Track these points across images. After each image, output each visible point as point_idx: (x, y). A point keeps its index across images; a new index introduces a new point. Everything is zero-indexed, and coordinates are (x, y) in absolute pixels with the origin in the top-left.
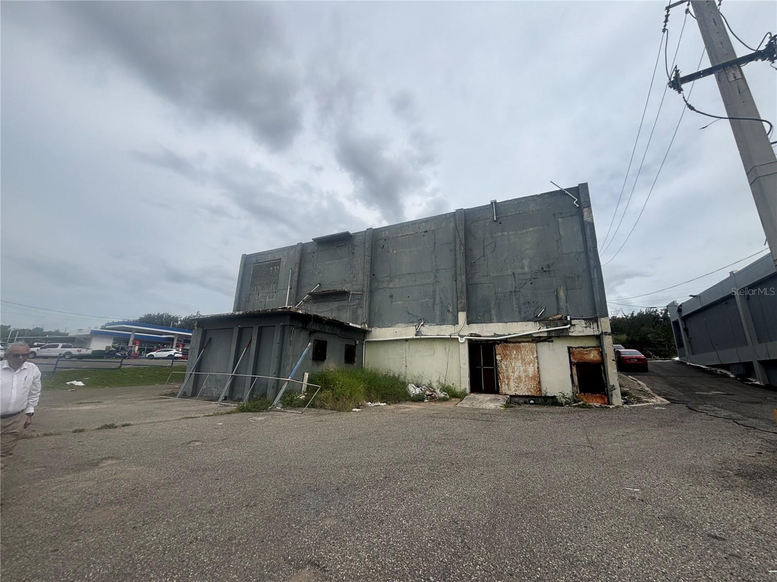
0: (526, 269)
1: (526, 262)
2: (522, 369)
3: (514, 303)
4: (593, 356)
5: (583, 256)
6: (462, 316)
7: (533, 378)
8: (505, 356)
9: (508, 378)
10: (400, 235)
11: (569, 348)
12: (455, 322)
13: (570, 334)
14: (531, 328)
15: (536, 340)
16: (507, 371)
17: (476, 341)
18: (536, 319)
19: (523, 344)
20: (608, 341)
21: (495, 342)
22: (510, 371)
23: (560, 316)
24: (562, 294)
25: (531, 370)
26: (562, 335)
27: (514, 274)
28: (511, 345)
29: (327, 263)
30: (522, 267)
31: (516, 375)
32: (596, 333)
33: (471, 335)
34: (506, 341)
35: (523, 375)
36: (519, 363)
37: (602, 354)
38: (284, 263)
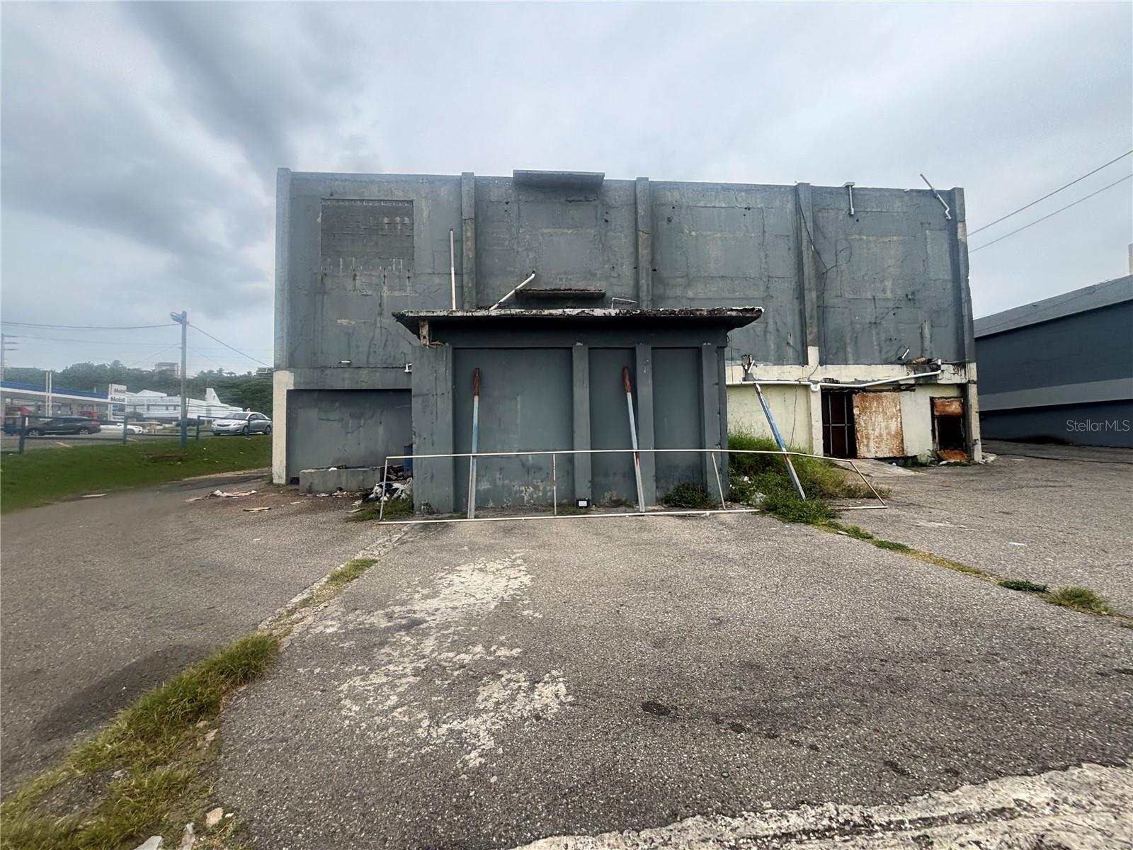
0: (889, 295)
1: (888, 284)
2: (883, 425)
3: (874, 338)
4: (955, 408)
5: (949, 286)
6: (813, 353)
7: (897, 433)
8: (864, 410)
9: (868, 438)
10: (702, 204)
11: (932, 399)
12: (804, 362)
13: (939, 382)
14: (897, 373)
15: (897, 387)
16: (866, 428)
17: (832, 389)
18: (900, 361)
19: (885, 393)
20: (973, 390)
21: (852, 391)
22: (870, 428)
23: (923, 359)
24: (927, 332)
25: (893, 426)
26: (929, 382)
27: (874, 299)
28: (871, 395)
29: (545, 231)
30: (884, 291)
31: (876, 434)
32: (964, 381)
33: (826, 380)
34: (864, 389)
35: (884, 433)
36: (880, 418)
37: (965, 405)
38: (425, 214)
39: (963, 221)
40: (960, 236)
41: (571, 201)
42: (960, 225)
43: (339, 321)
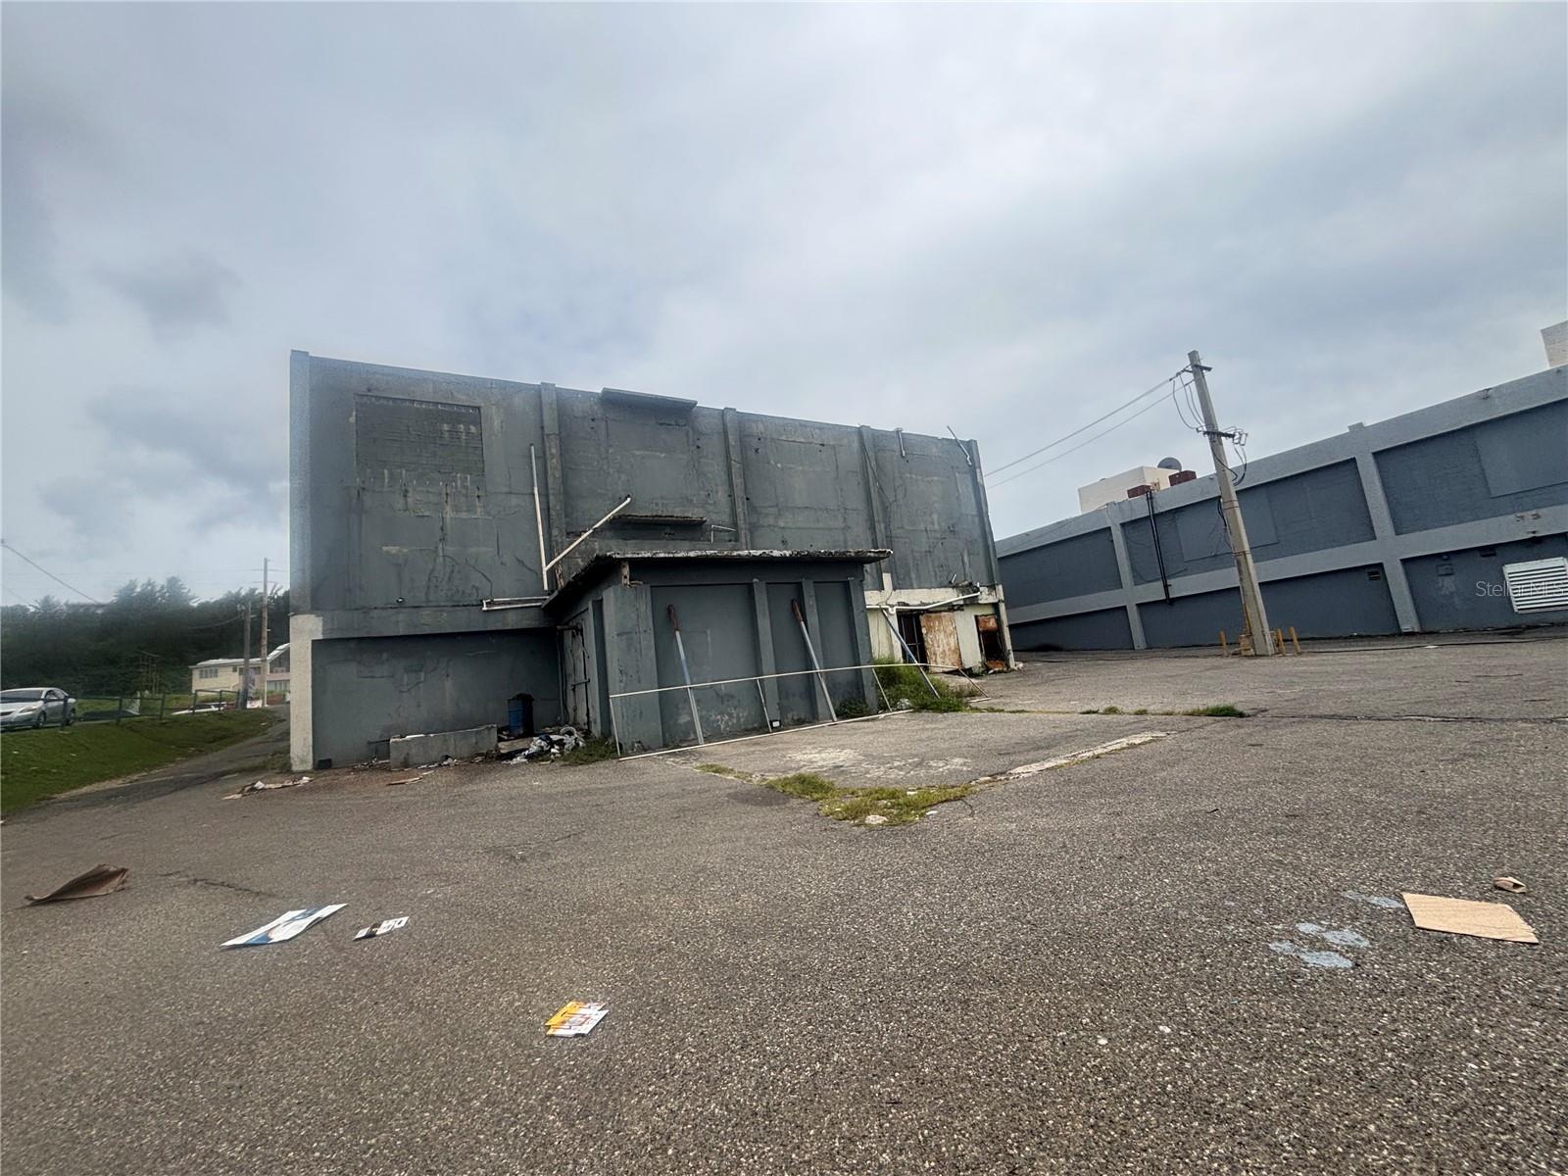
0: (936, 527)
1: (935, 517)
2: (945, 641)
3: (930, 565)
4: (992, 624)
5: (977, 520)
6: (887, 578)
7: (956, 649)
8: (930, 629)
9: (935, 654)
10: (784, 438)
11: (976, 617)
12: (881, 588)
13: (980, 602)
14: (950, 596)
15: (951, 608)
16: (933, 645)
17: (904, 611)
18: (950, 585)
19: (943, 614)
20: (1002, 607)
21: (920, 612)
22: (936, 645)
23: (966, 583)
24: (966, 558)
25: (952, 642)
26: (972, 603)
27: (926, 530)
28: (933, 615)
30: (933, 523)
31: (941, 649)
32: (996, 601)
33: (899, 604)
34: (927, 611)
35: (946, 648)
36: (942, 636)
37: (999, 621)
38: (497, 423)
39: (980, 468)
40: (979, 480)
41: (661, 424)
42: (978, 470)
43: (385, 548)
